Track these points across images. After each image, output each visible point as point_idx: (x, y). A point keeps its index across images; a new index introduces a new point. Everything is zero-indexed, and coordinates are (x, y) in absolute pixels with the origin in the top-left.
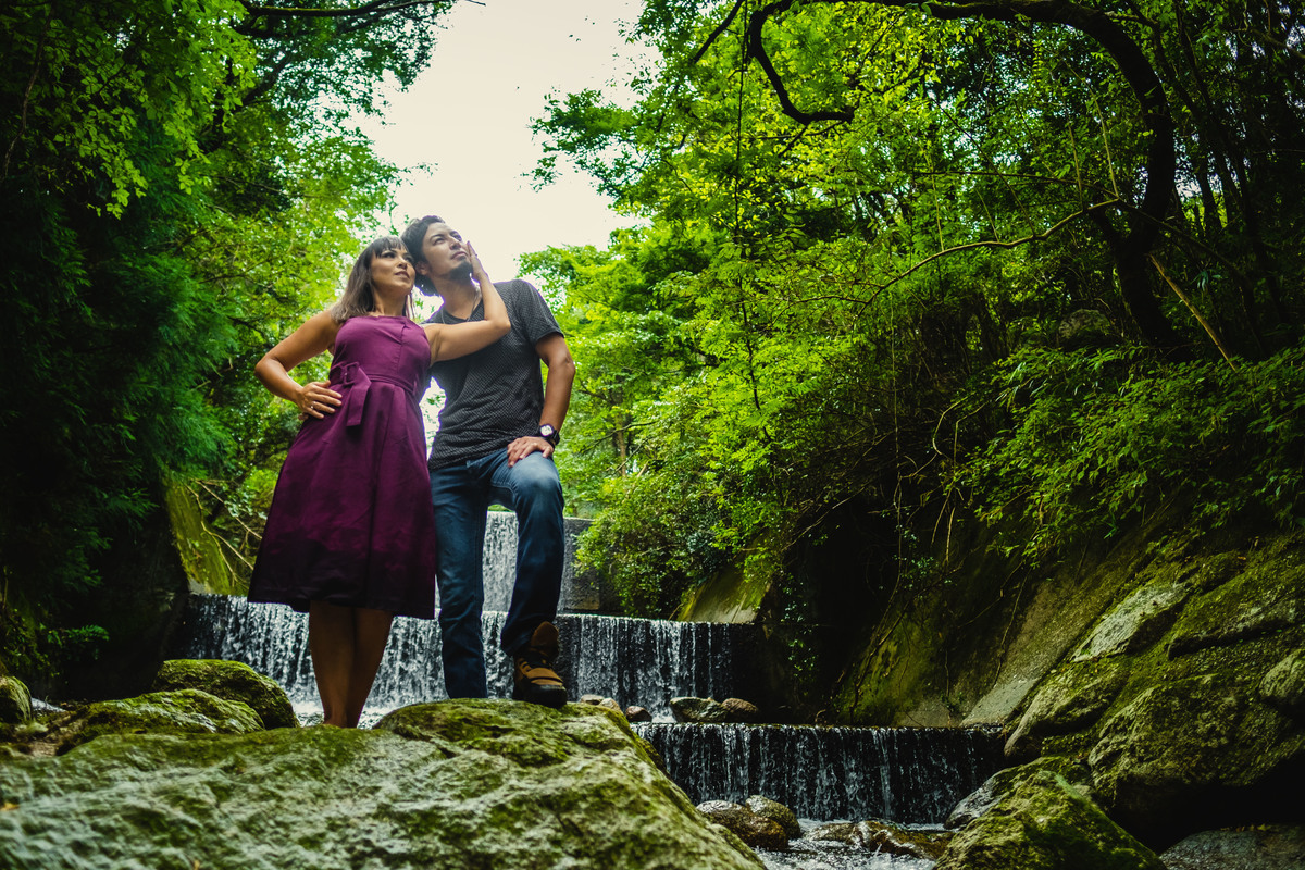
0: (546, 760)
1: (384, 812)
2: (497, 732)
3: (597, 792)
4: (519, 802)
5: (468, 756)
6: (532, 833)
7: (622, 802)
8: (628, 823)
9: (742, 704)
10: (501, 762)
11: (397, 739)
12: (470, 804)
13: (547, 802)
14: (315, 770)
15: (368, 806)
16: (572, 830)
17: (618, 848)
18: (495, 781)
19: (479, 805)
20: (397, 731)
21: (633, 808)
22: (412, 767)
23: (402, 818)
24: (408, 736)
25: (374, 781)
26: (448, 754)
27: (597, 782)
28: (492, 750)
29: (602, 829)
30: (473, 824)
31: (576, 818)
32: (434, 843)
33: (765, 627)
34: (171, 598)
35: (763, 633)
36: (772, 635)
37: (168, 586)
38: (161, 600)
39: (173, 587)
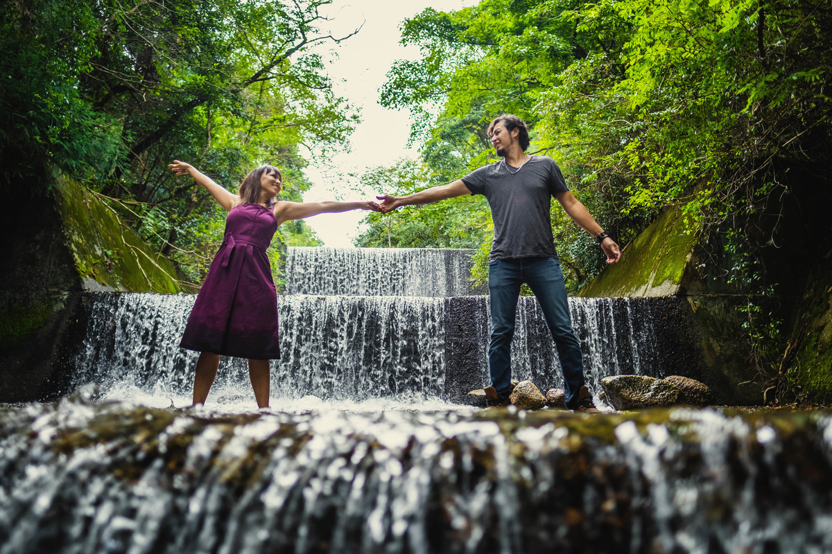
9: (687, 381)
33: (690, 300)
34: (65, 297)
35: (689, 305)
36: (699, 308)
37: (62, 286)
38: (56, 300)
39: (66, 286)
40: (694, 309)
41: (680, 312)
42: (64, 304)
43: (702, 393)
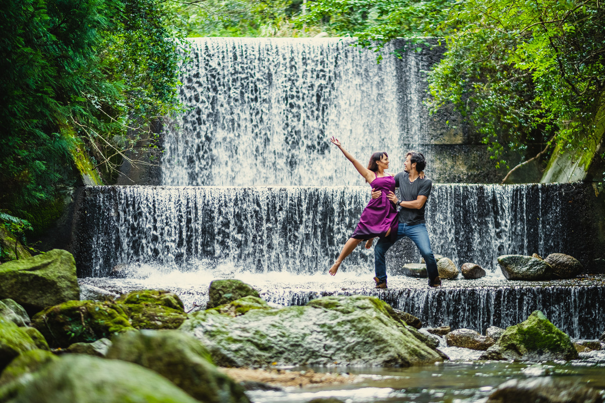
0: (349, 312)
1: (314, 324)
2: (337, 306)
3: (359, 319)
4: (343, 321)
5: (331, 312)
6: (346, 327)
7: (364, 320)
8: (365, 324)
9: (563, 258)
10: (338, 313)
11: (313, 308)
12: (332, 322)
13: (349, 321)
14: (298, 316)
15: (311, 323)
16: (354, 326)
17: (363, 329)
18: (337, 317)
19: (335, 322)
20: (313, 307)
21: (367, 321)
22: (318, 315)
23: (319, 325)
24: (316, 308)
25: (310, 318)
26: (326, 312)
27: (359, 317)
28: (336, 310)
29: (360, 326)
30: (333, 326)
31: (355, 324)
32: (326, 329)
33: (594, 185)
34: (72, 192)
35: (593, 191)
36: (601, 193)
37: (67, 182)
38: (64, 194)
39: (70, 182)
40: (597, 193)
41: (585, 196)
42: (72, 198)
43: (570, 266)
